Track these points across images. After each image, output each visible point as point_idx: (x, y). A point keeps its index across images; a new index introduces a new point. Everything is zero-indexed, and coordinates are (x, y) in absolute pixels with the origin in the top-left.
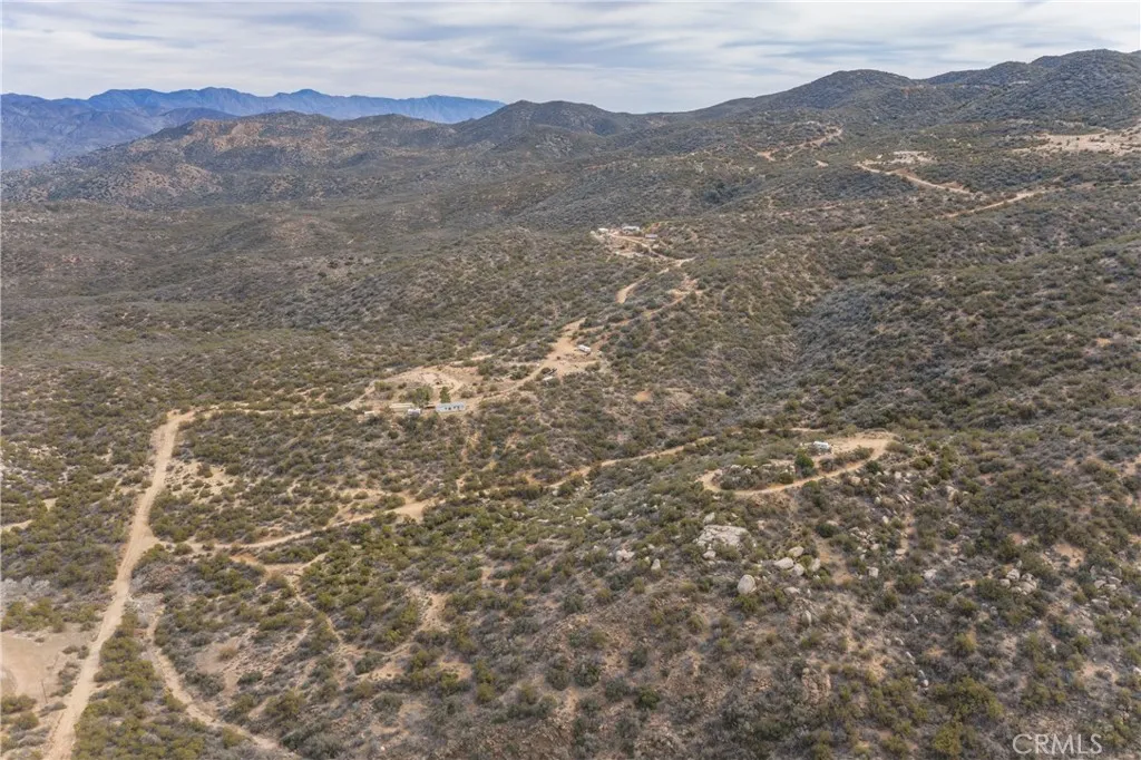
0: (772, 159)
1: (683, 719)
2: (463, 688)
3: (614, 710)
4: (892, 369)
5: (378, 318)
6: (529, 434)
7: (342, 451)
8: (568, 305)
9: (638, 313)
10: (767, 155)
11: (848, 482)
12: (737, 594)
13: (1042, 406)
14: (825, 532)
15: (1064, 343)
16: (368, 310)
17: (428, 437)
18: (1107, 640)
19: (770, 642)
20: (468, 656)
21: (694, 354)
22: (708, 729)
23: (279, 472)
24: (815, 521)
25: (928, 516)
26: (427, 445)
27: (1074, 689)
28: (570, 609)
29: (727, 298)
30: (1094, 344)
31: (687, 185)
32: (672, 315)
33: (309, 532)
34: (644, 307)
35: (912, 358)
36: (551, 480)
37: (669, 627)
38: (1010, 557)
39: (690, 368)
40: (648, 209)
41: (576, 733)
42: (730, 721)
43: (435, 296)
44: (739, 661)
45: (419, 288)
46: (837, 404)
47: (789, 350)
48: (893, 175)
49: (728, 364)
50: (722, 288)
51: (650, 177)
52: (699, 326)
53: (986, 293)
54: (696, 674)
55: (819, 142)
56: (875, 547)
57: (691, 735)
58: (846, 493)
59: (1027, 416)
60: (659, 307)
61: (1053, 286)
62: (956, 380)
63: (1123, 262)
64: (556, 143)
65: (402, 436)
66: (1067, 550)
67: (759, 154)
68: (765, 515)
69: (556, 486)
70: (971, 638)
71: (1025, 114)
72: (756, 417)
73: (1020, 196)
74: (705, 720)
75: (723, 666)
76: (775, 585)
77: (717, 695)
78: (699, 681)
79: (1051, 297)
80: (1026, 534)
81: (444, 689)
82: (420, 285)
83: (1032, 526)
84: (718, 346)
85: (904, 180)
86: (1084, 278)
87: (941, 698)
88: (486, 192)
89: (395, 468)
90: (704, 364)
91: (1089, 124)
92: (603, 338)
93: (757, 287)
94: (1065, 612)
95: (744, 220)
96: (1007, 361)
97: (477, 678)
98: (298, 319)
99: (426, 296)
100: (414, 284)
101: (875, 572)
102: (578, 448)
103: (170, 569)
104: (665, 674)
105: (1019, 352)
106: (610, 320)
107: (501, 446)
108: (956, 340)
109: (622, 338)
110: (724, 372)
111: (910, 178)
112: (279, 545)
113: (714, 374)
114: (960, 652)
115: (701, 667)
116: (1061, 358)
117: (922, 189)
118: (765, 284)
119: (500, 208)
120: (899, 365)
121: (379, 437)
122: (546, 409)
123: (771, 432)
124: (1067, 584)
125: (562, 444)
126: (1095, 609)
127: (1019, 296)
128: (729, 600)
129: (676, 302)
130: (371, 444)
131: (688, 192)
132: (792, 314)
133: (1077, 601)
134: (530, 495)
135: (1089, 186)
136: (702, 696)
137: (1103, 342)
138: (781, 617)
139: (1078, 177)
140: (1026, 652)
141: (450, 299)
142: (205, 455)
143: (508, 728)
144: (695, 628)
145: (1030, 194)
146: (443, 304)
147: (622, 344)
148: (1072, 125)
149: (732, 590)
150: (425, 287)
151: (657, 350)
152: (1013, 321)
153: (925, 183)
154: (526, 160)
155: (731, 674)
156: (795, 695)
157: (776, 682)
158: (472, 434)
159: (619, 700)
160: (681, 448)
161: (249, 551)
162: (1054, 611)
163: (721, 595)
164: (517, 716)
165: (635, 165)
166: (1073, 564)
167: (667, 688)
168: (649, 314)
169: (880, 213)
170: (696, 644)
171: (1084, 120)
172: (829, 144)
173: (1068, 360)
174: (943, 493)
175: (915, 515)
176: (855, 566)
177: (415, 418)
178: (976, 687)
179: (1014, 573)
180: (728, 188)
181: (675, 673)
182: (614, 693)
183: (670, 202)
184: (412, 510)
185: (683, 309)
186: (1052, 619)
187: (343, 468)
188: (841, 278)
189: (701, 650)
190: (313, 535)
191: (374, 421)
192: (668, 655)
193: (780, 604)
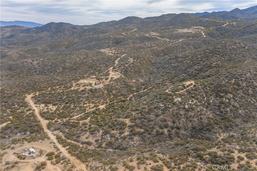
0: (125, 35)
1: (186, 130)
2: (144, 133)
3: (174, 131)
4: (178, 71)
5: (61, 71)
6: (117, 90)
7: (79, 98)
8: (104, 65)
9: (124, 65)
10: (124, 33)
11: (192, 89)
12: (185, 109)
13: (211, 74)
14: (193, 97)
15: (208, 64)
16: (57, 69)
17: (96, 93)
18: (241, 107)
19: (194, 115)
20: (141, 127)
21: (139, 72)
22: (190, 130)
23: (67, 103)
24: (190, 95)
25: (206, 93)
26: (97, 94)
27: (240, 114)
28: (157, 116)
29: (140, 61)
30: (213, 64)
31: (110, 40)
32: (132, 65)
33: (83, 114)
34: (125, 64)
35: (182, 69)
36: (126, 98)
37: (177, 116)
38: (222, 97)
39: (140, 75)
40: (103, 45)
41: (169, 136)
42: (194, 128)
43: (73, 65)
44: (191, 119)
45: (68, 64)
46: (172, 78)
47: (155, 70)
48: (154, 37)
49: (146, 73)
50: (138, 59)
51: (101, 39)
52: (138, 67)
53: (190, 57)
54: (185, 122)
55: (133, 31)
56: (201, 98)
57: (188, 132)
58: (193, 91)
59: (209, 76)
60: (128, 64)
61: (201, 55)
62: (192, 72)
63: (210, 50)
64: (68, 32)
65: (90, 93)
66: (230, 95)
67: (122, 33)
68: (183, 95)
69: (128, 99)
70: (222, 109)
71: (171, 25)
72: (158, 82)
73: (180, 40)
74: (189, 129)
75: (189, 120)
76: (190, 106)
77: (190, 125)
78: (186, 123)
79: (201, 57)
80: (222, 93)
81: (140, 134)
82: (68, 63)
83: (223, 92)
84: (143, 70)
85: (156, 38)
86: (205, 53)
87: (222, 119)
88: (60, 43)
89: (92, 99)
90: (142, 74)
91: (183, 28)
92: (119, 71)
93: (144, 59)
94: (234, 104)
95: (132, 46)
96: (200, 68)
97: (145, 130)
98: (38, 73)
99: (71, 65)
100: (67, 63)
101: (203, 102)
102: (128, 91)
103: (58, 125)
104: (180, 123)
105: (201, 66)
106: (119, 67)
107: (112, 93)
108: (188, 65)
109: (123, 70)
110: (146, 75)
111: (157, 38)
112: (79, 117)
113: (145, 76)
114: (222, 112)
115: (186, 121)
116: (209, 67)
118: (146, 58)
119: (65, 47)
120: (180, 71)
121: (86, 94)
122: (117, 85)
123: (162, 85)
124: (232, 100)
125: (124, 91)
126: (237, 102)
127: (195, 57)
128: (185, 110)
129: (131, 62)
130: (84, 95)
131: (111, 42)
132: (153, 64)
133: (235, 102)
134: (124, 101)
135: (191, 38)
136: (188, 125)
137: (214, 64)
138: (194, 111)
139: (188, 37)
140: (231, 110)
141: (77, 66)
142: (44, 102)
143: (157, 137)
144: (181, 115)
145: (182, 40)
146: (76, 67)
147: (124, 71)
148: (180, 27)
149: (184, 108)
150: (70, 63)
151: (132, 72)
152: (196, 61)
153: (160, 38)
154: (62, 36)
155: (191, 121)
156: (202, 122)
157: (198, 121)
158: (105, 91)
159: (174, 129)
160: (147, 89)
161: (73, 119)
162: (232, 104)
163: (183, 109)
164: (158, 135)
165: (96, 36)
166: (231, 97)
167: (181, 125)
168: (127, 65)
169: (157, 44)
170: (183, 118)
171: (182, 26)
172: (135, 31)
173: (210, 67)
174: (207, 89)
175: (204, 93)
176: (200, 102)
177: (91, 89)
178: (227, 116)
179: (224, 99)
180: (119, 41)
181: (181, 123)
182: (172, 128)
183: (108, 44)
184: (102, 107)
185: (133, 64)
186: (232, 105)
187: (82, 101)
188: (158, 56)
189: (184, 118)
190: (84, 114)
191: (83, 91)
192: (179, 120)
193: (193, 109)
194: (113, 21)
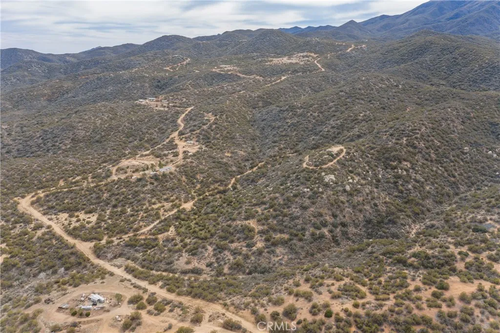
0: (172, 70)
1: (356, 226)
2: (291, 240)
3: (338, 230)
4: (302, 132)
5: (68, 147)
6: (204, 173)
7: (136, 194)
8: (156, 129)
9: (200, 127)
10: (168, 68)
11: (346, 158)
13: (362, 133)
14: (351, 172)
15: (351, 116)
16: (60, 143)
17: (167, 181)
18: (426, 181)
19: (363, 200)
20: (281, 232)
21: (232, 138)
22: (364, 226)
23: (115, 206)
24: (346, 169)
25: (368, 163)
26: (169, 185)
27: (429, 192)
28: (304, 208)
29: (227, 118)
30: (360, 116)
31: (145, 82)
32: (214, 126)
33: (158, 221)
34: (201, 125)
35: (307, 128)
36: (226, 185)
37: (335, 205)
38: (395, 168)
39: (234, 143)
41: (333, 239)
42: (369, 222)
43: (91, 134)
44: (360, 207)
45: (82, 131)
46: (294, 145)
47: (258, 133)
48: (232, 74)
49: (245, 140)
50: (223, 115)
51: (125, 79)
52: (226, 129)
53: (316, 106)
54: (353, 214)
55: (185, 63)
56: (364, 173)
57: (361, 229)
58: (348, 161)
59: (359, 137)
60: (207, 124)
61: (333, 102)
62: (328, 131)
63: (346, 93)
64: (39, 68)
65: (156, 184)
66: (406, 163)
67: (165, 68)
68: (335, 170)
69: (230, 186)
70: (400, 187)
71: (255, 51)
72: (272, 154)
73: (283, 78)
74: (361, 225)
75: (357, 210)
76: (353, 187)
77: (361, 217)
78: (355, 215)
79: (335, 105)
80: (394, 162)
81: (284, 243)
82: (82, 130)
83: (395, 159)
84: (237, 135)
85: (236, 75)
86: (340, 98)
87: (406, 203)
88: (32, 91)
89: (164, 194)
90: (238, 141)
91: (278, 55)
92: (194, 138)
93: (233, 113)
94: (415, 177)
96: (340, 124)
97: (291, 234)
99: (87, 134)
100: (79, 129)
101: (369, 179)
102: (224, 174)
103: (117, 248)
104: (344, 216)
105: (341, 120)
106: (191, 131)
107: (197, 179)
108: (317, 121)
109: (201, 137)
110: (245, 143)
111: (239, 74)
112: (152, 228)
113: (243, 144)
114: (402, 192)
115: (353, 212)
116: (354, 121)
117: (244, 78)
118: (235, 112)
120: (304, 131)
121: (147, 185)
122: (202, 164)
124: (411, 171)
125: (219, 174)
126: (420, 174)
127: (326, 105)
128: (346, 194)
129: (212, 121)
130: (146, 188)
131: (147, 85)
132: (249, 121)
133: (416, 173)
134: (224, 192)
135: (301, 73)
136: (358, 219)
137: (361, 115)
138: (361, 194)
139: (295, 71)
140: (415, 188)
141: (101, 134)
143: (315, 244)
144: (342, 202)
145: (286, 77)
146: (99, 136)
147: (203, 139)
148: (273, 55)
149: (345, 191)
150: (84, 130)
151: (218, 139)
152: (329, 113)
153: (243, 76)
154: (27, 76)
155: (361, 211)
156: (379, 211)
157: (373, 210)
158: (182, 177)
159: (338, 227)
160: (257, 167)
161: (142, 234)
162: (413, 177)
163: (342, 193)
164: (316, 239)
165: (111, 75)
166: (409, 166)
167: (347, 220)
168: (205, 127)
169: (244, 86)
170: (346, 207)
171: (275, 53)
172: (188, 64)
173: (356, 121)
174: (367, 157)
175: (366, 163)
176: (364, 179)
177: (155, 175)
178: (411, 198)
179: (400, 171)
180: (162, 82)
181: (347, 215)
182: (335, 226)
183: (141, 89)
184: (188, 206)
185: (216, 124)
186: (413, 179)
187: (144, 199)
188: (254, 108)
189: (349, 208)
190: (160, 222)
191: (139, 180)
192: (341, 211)
193: (358, 191)
194: (127, 44)
